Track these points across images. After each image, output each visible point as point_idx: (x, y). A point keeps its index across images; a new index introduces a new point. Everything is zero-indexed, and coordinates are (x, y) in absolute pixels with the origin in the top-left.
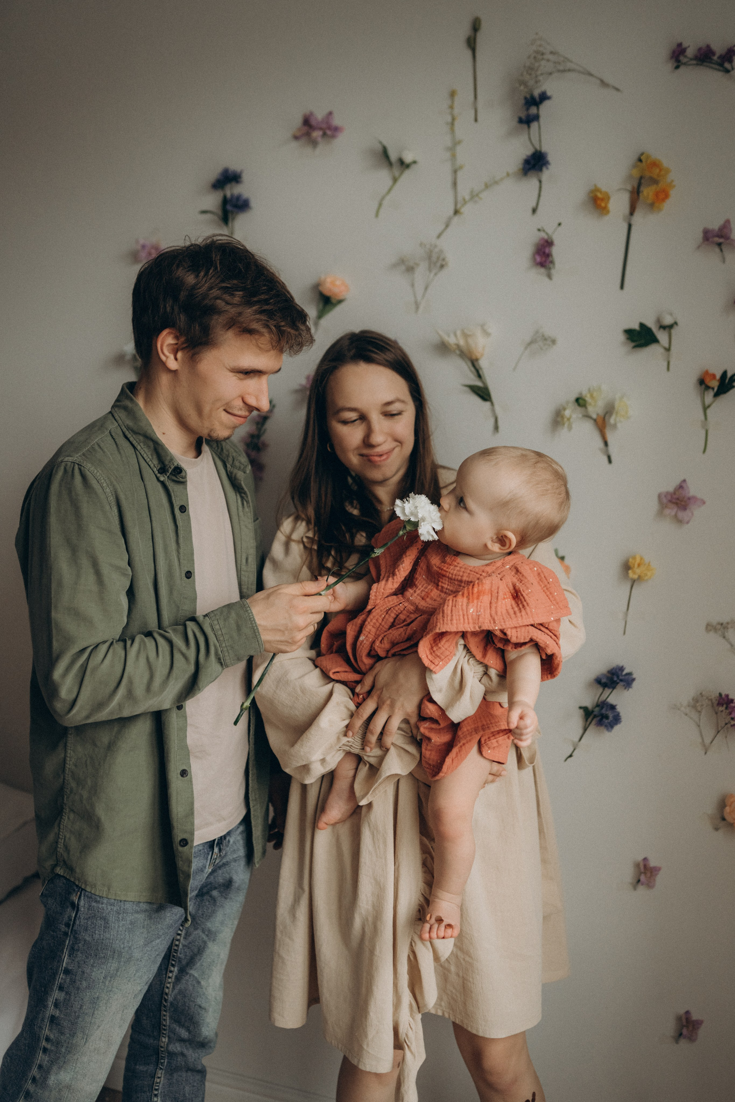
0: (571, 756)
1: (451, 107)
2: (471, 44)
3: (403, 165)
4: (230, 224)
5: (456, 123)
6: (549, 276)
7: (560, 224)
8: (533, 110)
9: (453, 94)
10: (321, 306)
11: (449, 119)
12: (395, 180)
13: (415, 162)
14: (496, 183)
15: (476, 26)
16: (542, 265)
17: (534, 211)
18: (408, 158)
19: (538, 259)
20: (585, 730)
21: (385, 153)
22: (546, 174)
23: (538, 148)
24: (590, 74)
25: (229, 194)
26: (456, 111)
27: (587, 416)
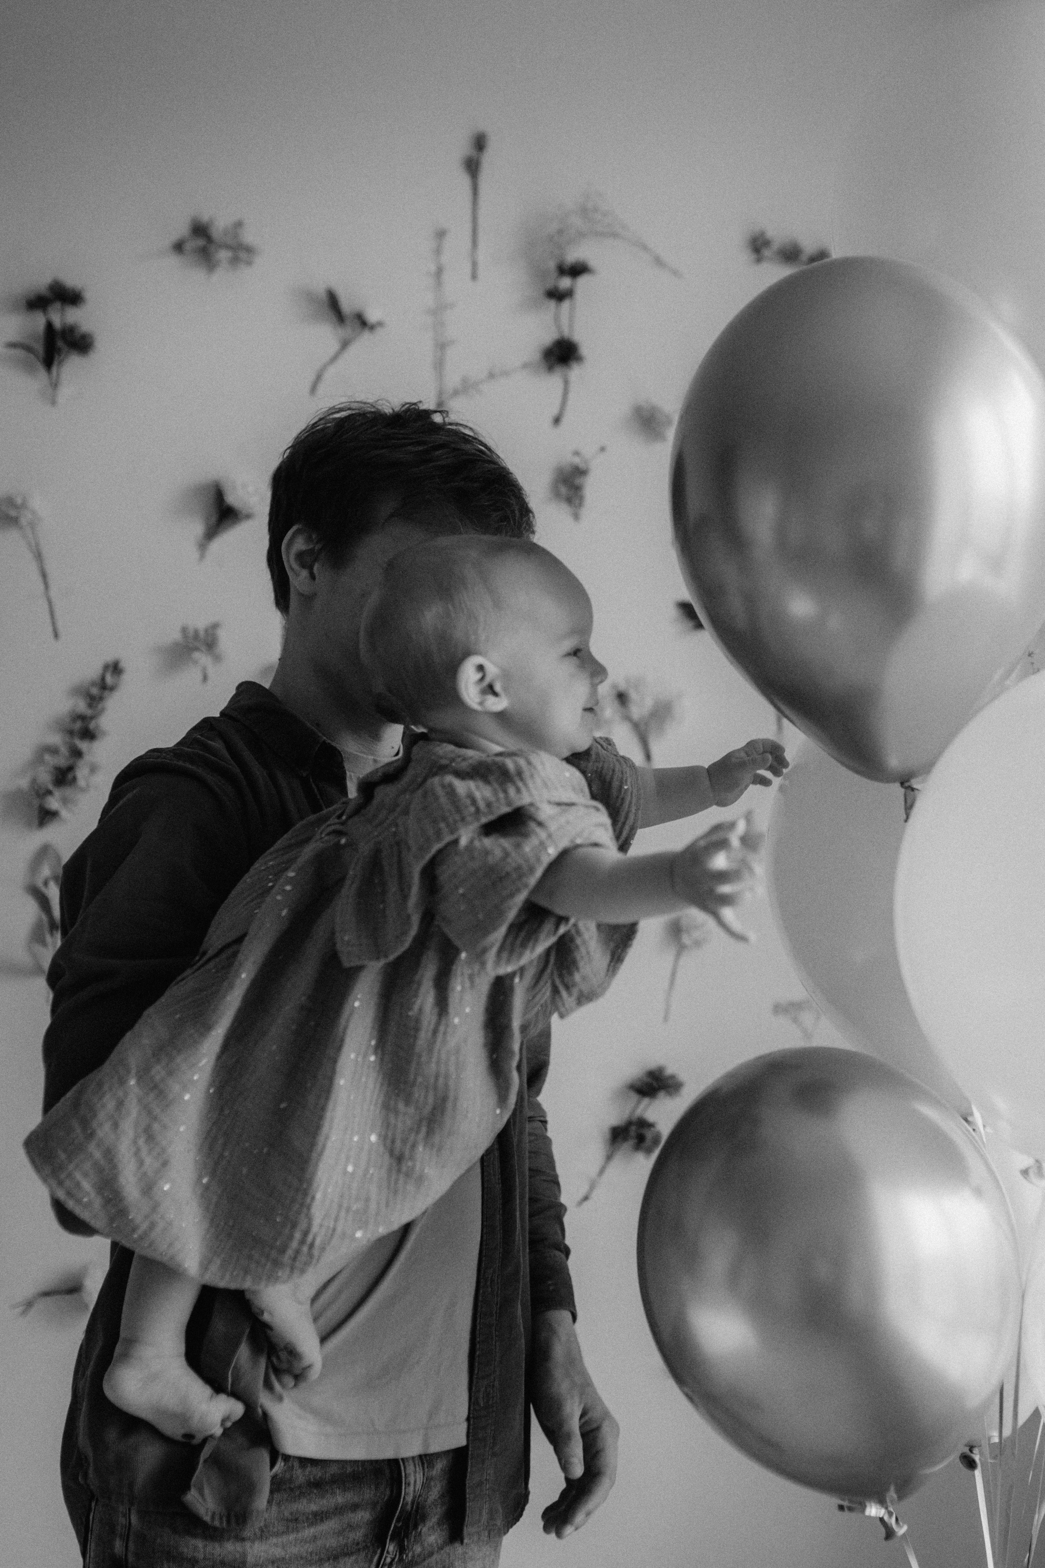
0: (586, 1198)
1: (438, 251)
2: (472, 167)
3: (362, 322)
4: (54, 369)
5: (446, 277)
6: (576, 517)
7: (603, 449)
8: (565, 283)
9: (441, 234)
10: (214, 519)
11: (433, 268)
12: (345, 344)
13: (380, 324)
14: (506, 373)
15: (480, 143)
16: (569, 500)
17: (557, 421)
18: (372, 316)
19: (563, 490)
20: (609, 1158)
21: (333, 302)
22: (575, 372)
23: (566, 333)
24: (645, 248)
25: (57, 322)
26: (445, 259)
27: (628, 718)
